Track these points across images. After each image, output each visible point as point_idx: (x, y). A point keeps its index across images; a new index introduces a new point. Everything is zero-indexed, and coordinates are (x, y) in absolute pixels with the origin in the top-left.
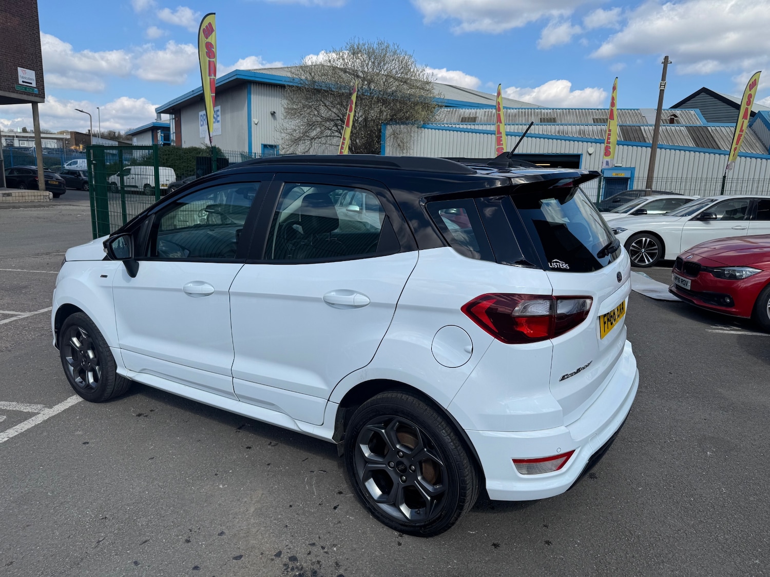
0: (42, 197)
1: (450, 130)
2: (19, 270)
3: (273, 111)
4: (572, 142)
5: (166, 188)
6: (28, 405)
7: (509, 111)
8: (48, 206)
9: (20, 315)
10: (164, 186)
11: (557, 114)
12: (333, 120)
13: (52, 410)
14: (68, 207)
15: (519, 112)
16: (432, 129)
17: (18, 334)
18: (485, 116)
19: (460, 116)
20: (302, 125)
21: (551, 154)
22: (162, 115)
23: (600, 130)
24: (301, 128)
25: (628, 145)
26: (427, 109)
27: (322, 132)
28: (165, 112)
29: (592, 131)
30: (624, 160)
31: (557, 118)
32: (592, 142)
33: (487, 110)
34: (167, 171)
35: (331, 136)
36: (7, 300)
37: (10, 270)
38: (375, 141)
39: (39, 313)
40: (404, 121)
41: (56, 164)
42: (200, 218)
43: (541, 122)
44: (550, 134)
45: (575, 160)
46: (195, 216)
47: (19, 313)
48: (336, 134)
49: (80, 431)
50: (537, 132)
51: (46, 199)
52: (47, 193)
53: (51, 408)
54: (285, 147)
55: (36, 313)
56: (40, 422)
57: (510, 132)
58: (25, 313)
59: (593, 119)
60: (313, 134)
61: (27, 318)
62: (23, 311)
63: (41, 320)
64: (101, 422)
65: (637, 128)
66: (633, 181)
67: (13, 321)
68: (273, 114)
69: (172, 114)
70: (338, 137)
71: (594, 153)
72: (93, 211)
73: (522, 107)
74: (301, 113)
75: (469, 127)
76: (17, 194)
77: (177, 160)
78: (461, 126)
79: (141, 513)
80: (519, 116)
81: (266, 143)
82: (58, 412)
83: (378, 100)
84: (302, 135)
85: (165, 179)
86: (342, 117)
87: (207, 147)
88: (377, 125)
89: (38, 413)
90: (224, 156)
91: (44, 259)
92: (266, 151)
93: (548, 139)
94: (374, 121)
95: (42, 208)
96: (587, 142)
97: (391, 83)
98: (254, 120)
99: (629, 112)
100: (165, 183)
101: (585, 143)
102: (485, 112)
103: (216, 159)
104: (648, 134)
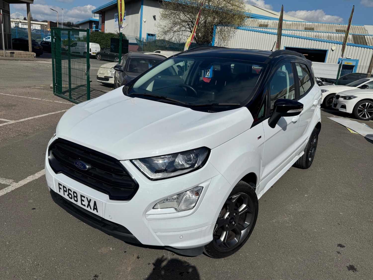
0: (30, 55)
1: (253, 31)
2: (13, 95)
3: (154, 15)
4: (323, 43)
5: (95, 54)
6: (5, 179)
7: (287, 22)
8: (33, 60)
9: (9, 122)
10: (94, 54)
11: (315, 25)
12: (187, 22)
13: (17, 184)
14: (43, 62)
15: (293, 23)
16: (242, 30)
17: (6, 133)
18: (273, 24)
19: (259, 23)
20: (170, 23)
21: (310, 49)
22: (95, 14)
23: (340, 36)
24: (169, 25)
25: (356, 46)
26: (241, 19)
27: (180, 28)
28: (97, 13)
29: (335, 36)
30: (353, 55)
31: (315, 28)
32: (334, 43)
33: (275, 21)
34: (96, 45)
35: (185, 31)
36: (4, 112)
37: (8, 95)
38: (209, 35)
39: (19, 121)
40: (227, 24)
41: (39, 38)
42: (111, 73)
43: (305, 29)
44: (310, 37)
45: (323, 53)
46: (108, 71)
47: (9, 121)
48: (188, 30)
49: (31, 200)
50: (303, 36)
51: (32, 56)
52: (33, 53)
53: (17, 183)
54: (160, 35)
55: (18, 121)
56: (9, 192)
57: (287, 34)
58: (12, 121)
59: (336, 30)
60: (175, 29)
61: (13, 124)
62: (11, 119)
63: (20, 126)
64: (44, 195)
65: (363, 36)
66: (357, 68)
67: (5, 125)
68: (154, 17)
69: (100, 14)
70: (189, 31)
71: (335, 50)
72: (53, 65)
73: (294, 20)
74: (170, 17)
75: (264, 30)
76: (17, 53)
77: (102, 40)
78: (259, 29)
79: (60, 264)
80: (292, 25)
81: (149, 33)
82: (21, 186)
83: (213, 12)
84: (169, 29)
85: (95, 50)
86: (192, 20)
87: (118, 33)
88: (212, 26)
89: (9, 185)
90: (126, 38)
91: (27, 90)
92: (149, 37)
93: (309, 40)
94: (210, 23)
95: (30, 62)
96: (332, 43)
97: (221, 2)
98: (144, 19)
99: (358, 27)
100: (95, 52)
101: (330, 44)
102: (273, 22)
103: (122, 40)
104: (369, 40)
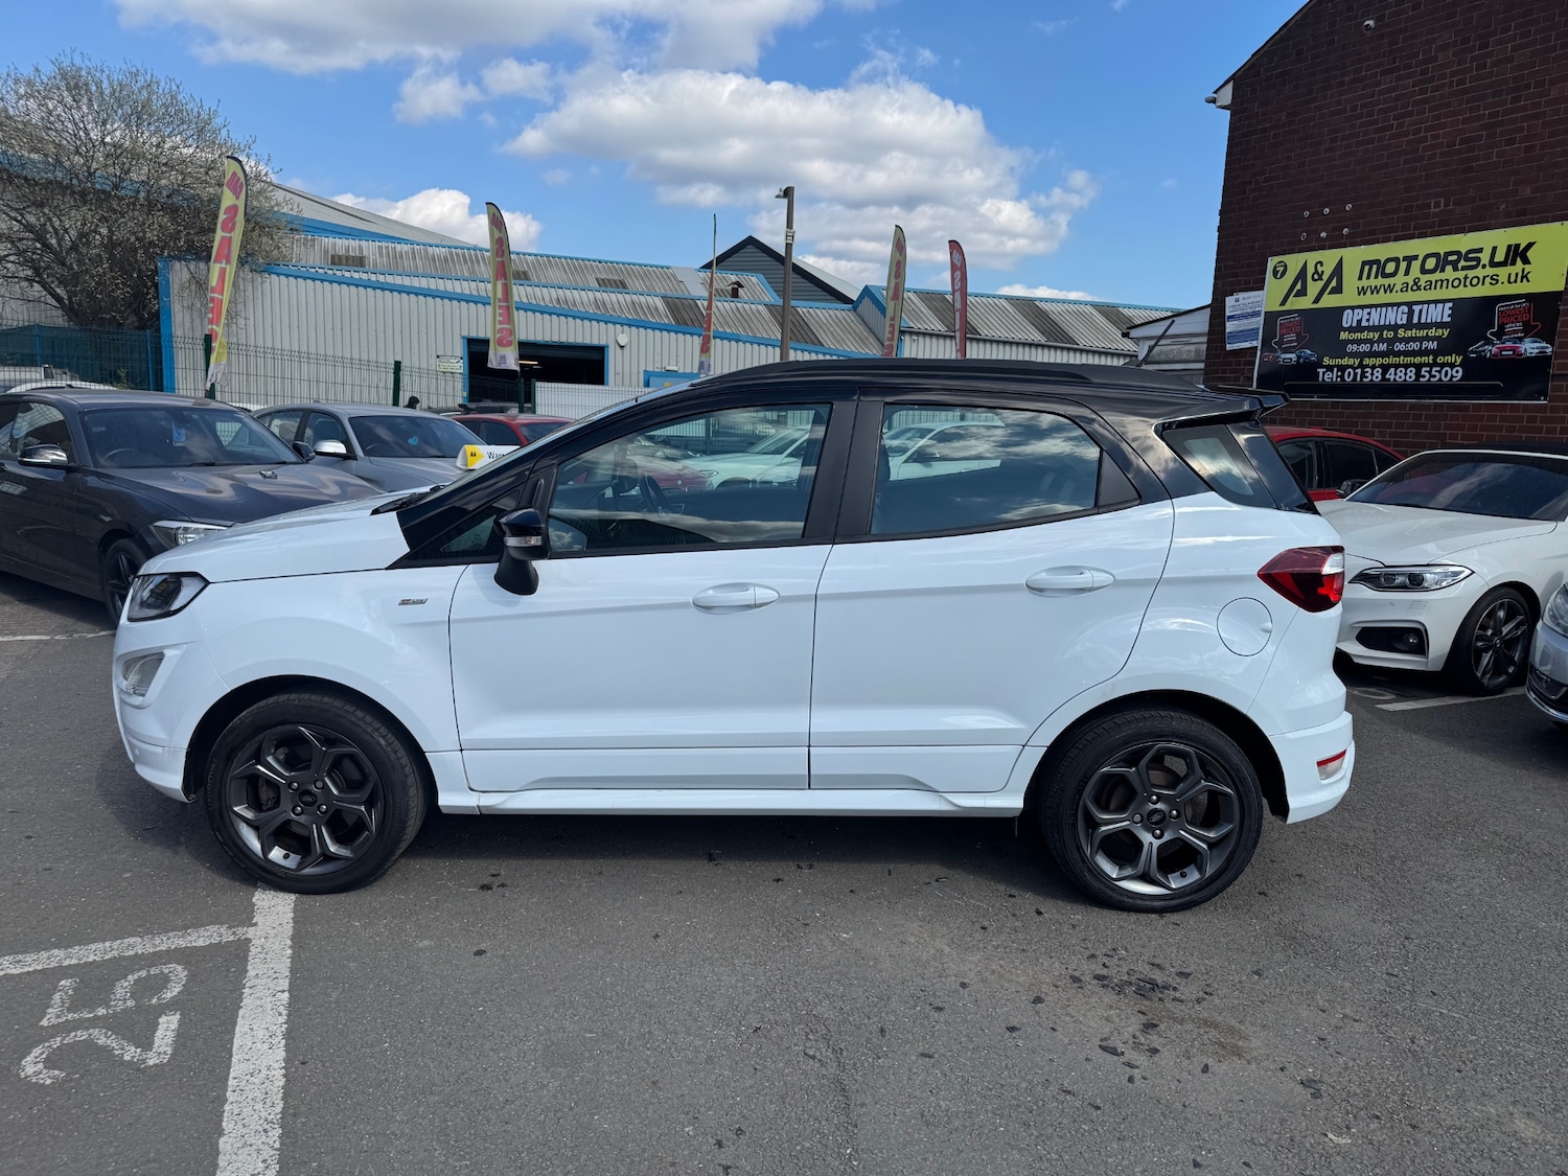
4: (586, 322)
7: (430, 249)
11: (527, 264)
16: (287, 276)
18: (381, 255)
19: (326, 252)
21: (543, 342)
25: (683, 333)
29: (616, 302)
30: (681, 359)
31: (530, 273)
32: (621, 325)
33: (384, 244)
44: (543, 304)
45: (595, 356)
59: (597, 279)
65: (689, 302)
71: (628, 346)
73: (443, 243)
75: (356, 275)
78: (337, 273)
80: (453, 261)
93: (541, 313)
96: (613, 323)
101: (610, 325)
102: (378, 247)
